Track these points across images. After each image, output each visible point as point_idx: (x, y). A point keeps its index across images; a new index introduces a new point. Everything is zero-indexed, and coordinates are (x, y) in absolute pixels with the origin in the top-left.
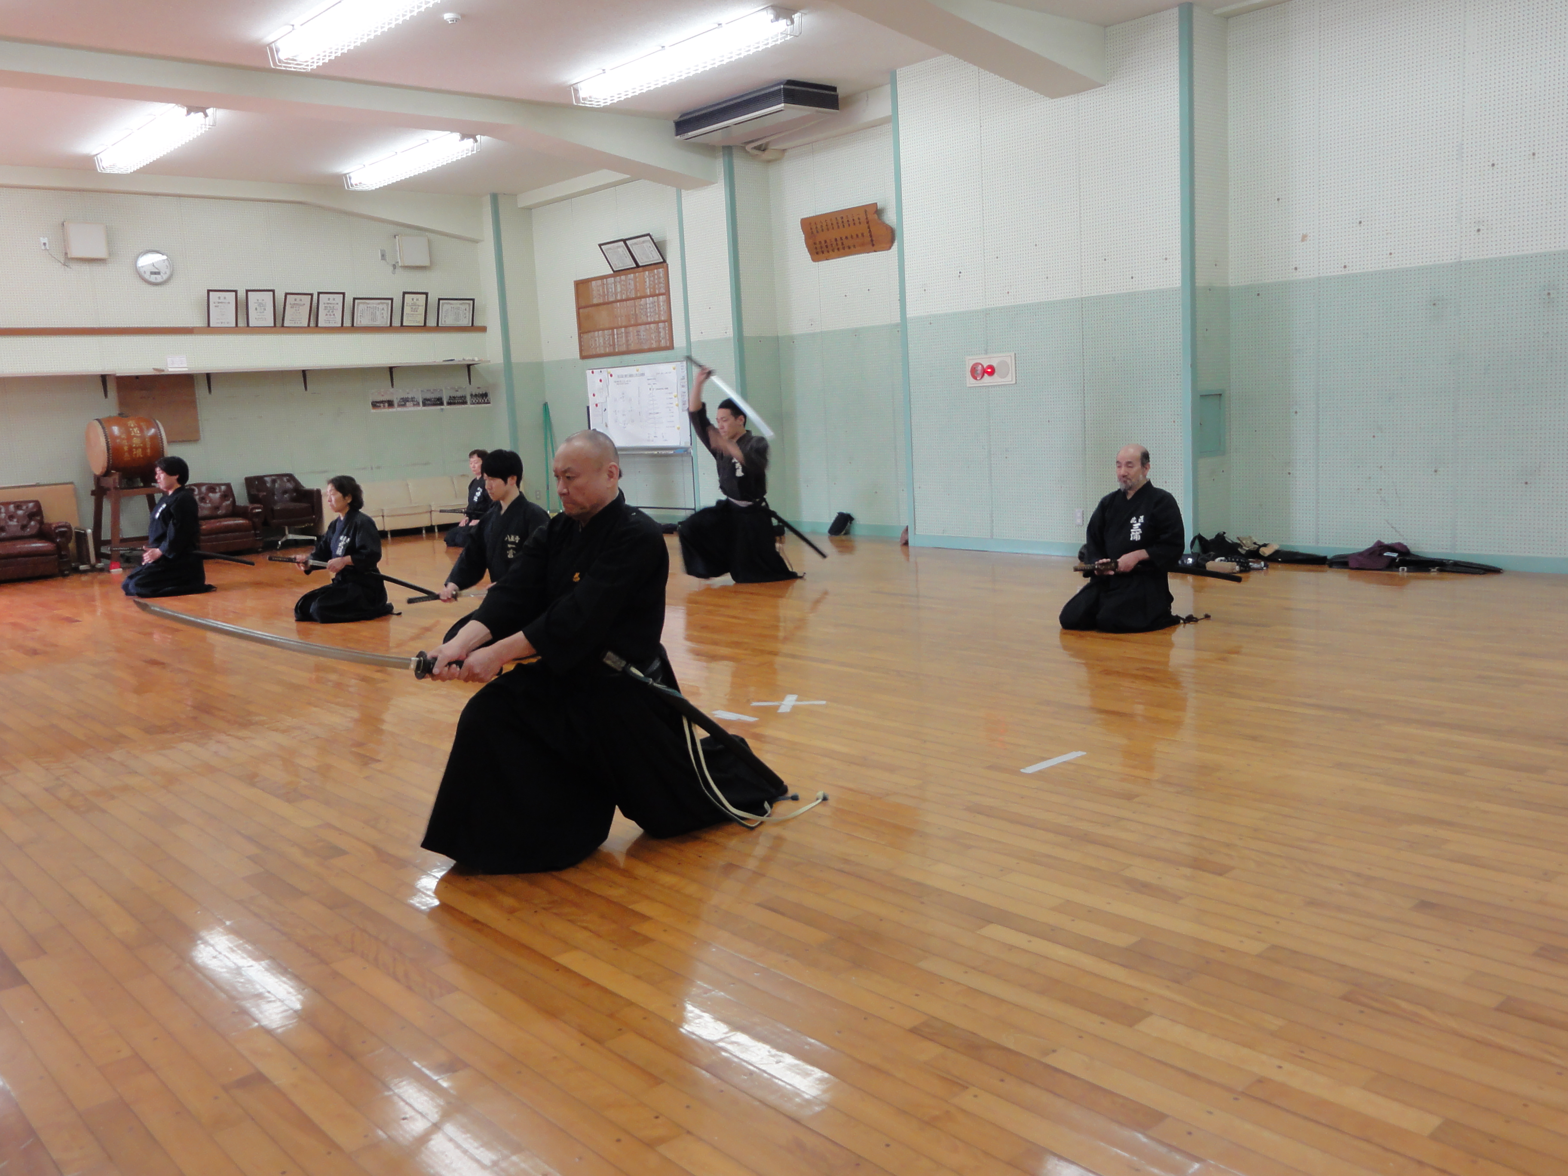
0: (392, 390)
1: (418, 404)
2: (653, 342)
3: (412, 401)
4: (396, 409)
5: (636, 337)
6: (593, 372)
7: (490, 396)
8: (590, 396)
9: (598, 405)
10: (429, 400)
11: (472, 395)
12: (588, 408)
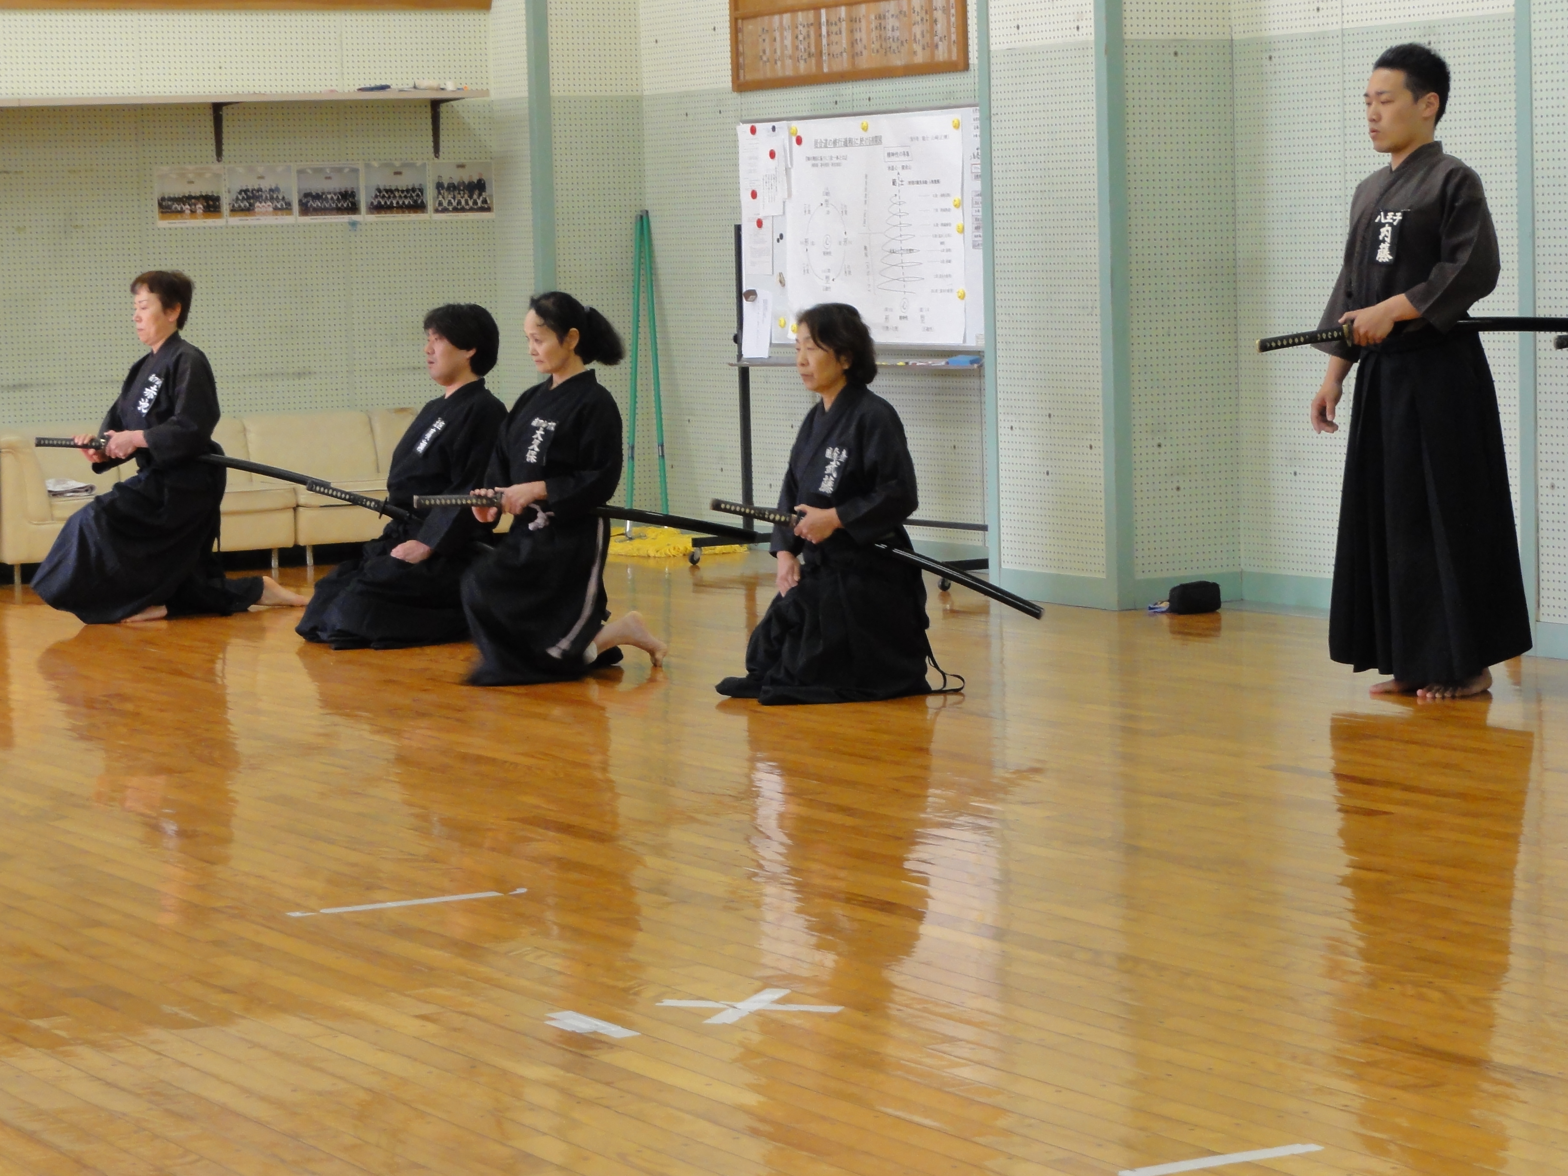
0: (216, 167)
1: (287, 208)
2: (917, 48)
3: (272, 199)
4: (227, 221)
5: (874, 34)
6: (753, 131)
7: (493, 191)
8: (746, 196)
9: (764, 223)
10: (318, 197)
11: (439, 186)
12: (738, 229)
